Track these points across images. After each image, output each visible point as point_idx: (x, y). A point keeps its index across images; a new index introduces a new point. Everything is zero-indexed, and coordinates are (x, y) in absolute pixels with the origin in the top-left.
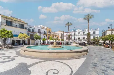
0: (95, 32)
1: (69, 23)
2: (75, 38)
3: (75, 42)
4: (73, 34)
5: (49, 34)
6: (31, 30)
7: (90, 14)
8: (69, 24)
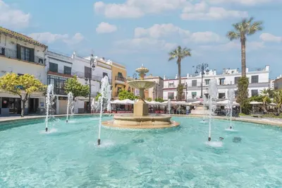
0: (257, 76)
1: (180, 48)
2: (194, 95)
3: (201, 104)
4: (189, 82)
5: (118, 82)
6: (61, 67)
7: (252, 19)
8: (180, 54)
